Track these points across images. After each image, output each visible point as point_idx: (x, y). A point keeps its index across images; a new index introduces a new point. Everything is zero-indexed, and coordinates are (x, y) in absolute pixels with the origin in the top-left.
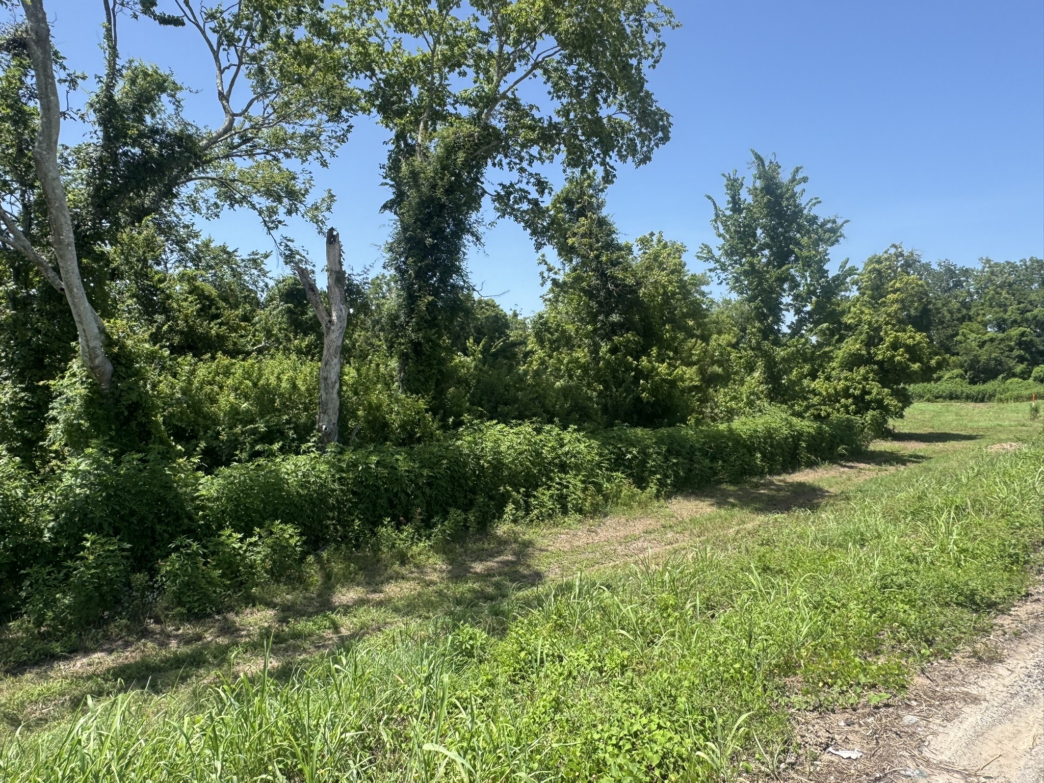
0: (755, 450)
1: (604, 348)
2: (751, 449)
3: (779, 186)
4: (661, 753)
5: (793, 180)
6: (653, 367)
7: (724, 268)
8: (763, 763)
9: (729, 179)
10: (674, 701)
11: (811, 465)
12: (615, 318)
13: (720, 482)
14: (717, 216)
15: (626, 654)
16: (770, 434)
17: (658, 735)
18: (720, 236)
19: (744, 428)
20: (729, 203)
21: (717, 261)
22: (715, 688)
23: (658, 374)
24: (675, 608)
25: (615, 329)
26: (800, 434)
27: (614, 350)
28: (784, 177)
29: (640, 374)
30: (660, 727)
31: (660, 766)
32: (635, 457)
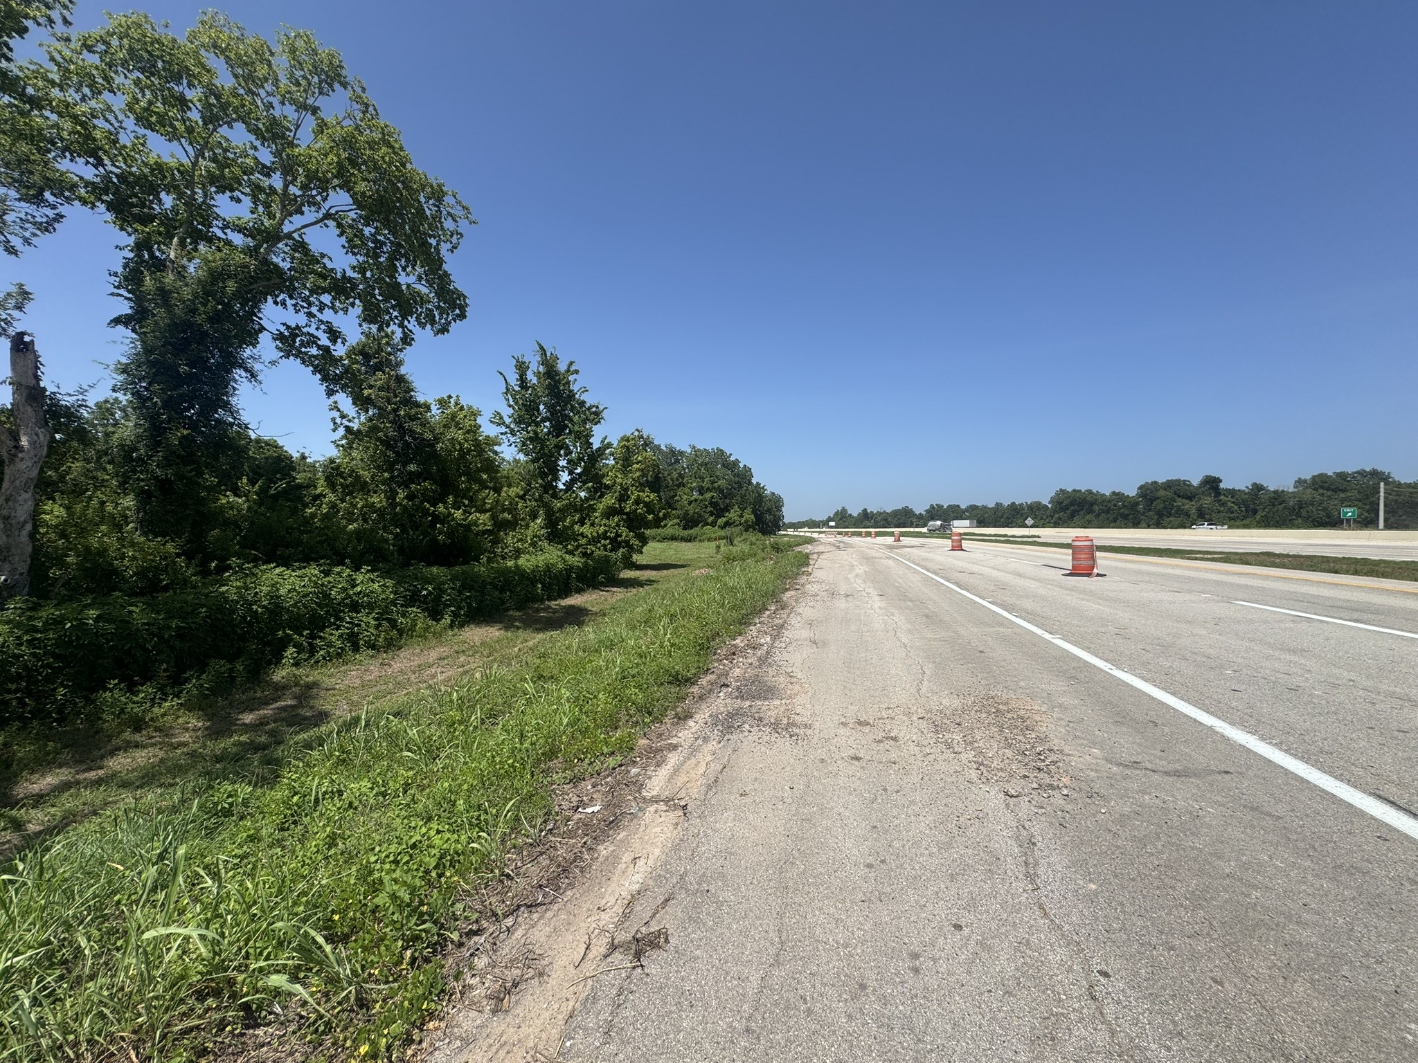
0: (537, 581)
1: (401, 494)
2: (533, 582)
3: (557, 373)
4: (438, 855)
5: (568, 371)
6: (450, 514)
7: (513, 433)
8: (528, 837)
9: (518, 361)
10: (454, 805)
11: (579, 591)
12: (412, 467)
13: (508, 610)
14: (508, 389)
15: (411, 773)
16: (548, 568)
17: (437, 840)
18: (510, 406)
19: (528, 564)
20: (517, 380)
21: (507, 427)
22: (492, 784)
23: (453, 519)
24: (461, 723)
25: (413, 478)
26: (572, 568)
27: (410, 497)
28: (562, 367)
29: (436, 518)
30: (438, 832)
31: (436, 867)
32: (430, 593)
